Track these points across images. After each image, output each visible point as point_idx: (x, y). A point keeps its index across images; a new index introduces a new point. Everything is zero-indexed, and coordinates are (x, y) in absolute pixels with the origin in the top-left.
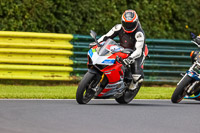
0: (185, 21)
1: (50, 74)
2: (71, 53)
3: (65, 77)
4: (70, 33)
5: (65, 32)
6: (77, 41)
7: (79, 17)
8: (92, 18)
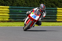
0: (44, 2)
1: (2, 19)
2: (9, 12)
3: (7, 20)
4: (8, 6)
5: (7, 6)
6: (11, 8)
7: (11, 1)
8: (15, 1)
